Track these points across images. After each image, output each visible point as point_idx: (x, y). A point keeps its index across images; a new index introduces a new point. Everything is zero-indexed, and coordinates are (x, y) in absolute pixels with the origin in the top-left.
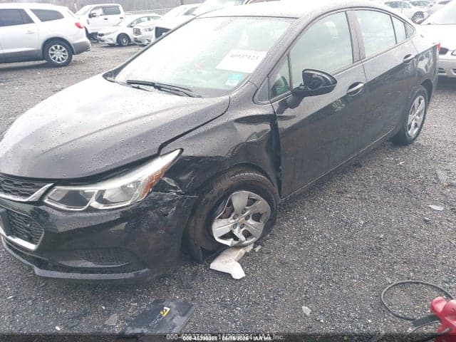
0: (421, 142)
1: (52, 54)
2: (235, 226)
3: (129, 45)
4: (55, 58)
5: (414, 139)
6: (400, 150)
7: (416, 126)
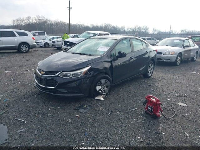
0: (153, 77)
1: (22, 48)
2: (102, 88)
3: (49, 47)
4: (23, 50)
5: (150, 76)
6: (146, 79)
7: (151, 73)
